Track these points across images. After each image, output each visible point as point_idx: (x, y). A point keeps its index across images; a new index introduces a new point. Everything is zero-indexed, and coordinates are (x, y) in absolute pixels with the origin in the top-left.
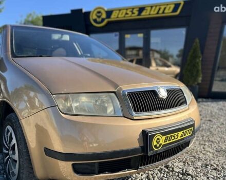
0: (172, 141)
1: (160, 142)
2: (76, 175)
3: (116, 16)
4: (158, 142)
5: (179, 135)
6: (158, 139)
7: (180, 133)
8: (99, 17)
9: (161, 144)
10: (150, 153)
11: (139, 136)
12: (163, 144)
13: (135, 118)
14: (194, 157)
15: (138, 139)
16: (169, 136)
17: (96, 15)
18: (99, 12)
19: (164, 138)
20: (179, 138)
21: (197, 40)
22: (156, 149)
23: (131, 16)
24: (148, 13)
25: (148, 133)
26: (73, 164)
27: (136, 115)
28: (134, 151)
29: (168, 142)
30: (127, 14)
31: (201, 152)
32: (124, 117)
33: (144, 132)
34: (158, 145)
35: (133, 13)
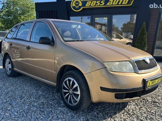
0: (154, 84)
1: (150, 84)
2: (116, 99)
3: (89, 5)
4: (149, 84)
5: (157, 81)
6: (149, 83)
7: (157, 80)
8: (77, 5)
9: (150, 85)
10: (146, 89)
11: (142, 81)
12: (151, 85)
13: (139, 73)
14: (156, 95)
15: (142, 83)
16: (153, 81)
17: (75, 3)
18: (77, 2)
19: (151, 82)
20: (156, 83)
21: (144, 23)
22: (148, 88)
23: (99, 6)
24: (111, 4)
25: (146, 80)
26: (115, 94)
27: (140, 72)
28: (140, 88)
29: (153, 84)
30: (96, 4)
31: (158, 92)
32: (135, 73)
33: (143, 80)
34: (149, 86)
35: (101, 3)
